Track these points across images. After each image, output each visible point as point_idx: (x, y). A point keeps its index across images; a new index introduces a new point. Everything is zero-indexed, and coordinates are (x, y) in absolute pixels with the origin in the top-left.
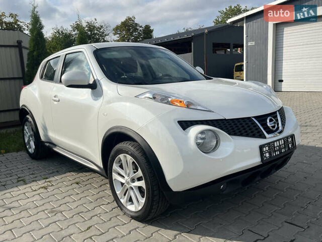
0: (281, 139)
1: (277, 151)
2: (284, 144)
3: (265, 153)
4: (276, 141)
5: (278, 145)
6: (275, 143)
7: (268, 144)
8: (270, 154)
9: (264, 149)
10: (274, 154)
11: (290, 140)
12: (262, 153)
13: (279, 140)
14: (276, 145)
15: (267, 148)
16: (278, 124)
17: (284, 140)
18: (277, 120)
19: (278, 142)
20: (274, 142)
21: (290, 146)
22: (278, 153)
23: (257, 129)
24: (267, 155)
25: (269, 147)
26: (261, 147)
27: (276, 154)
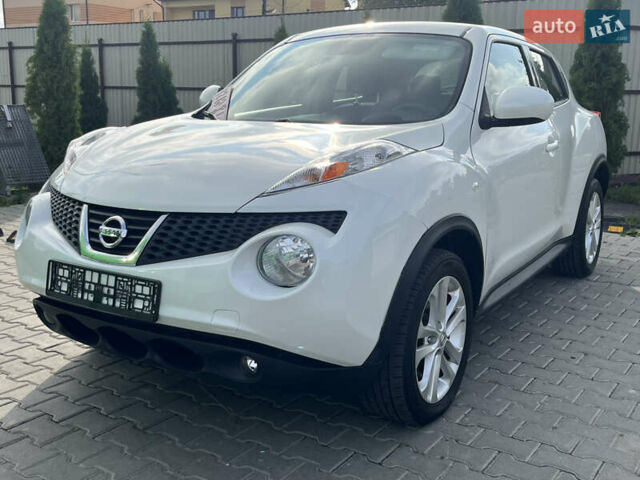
0: (109, 273)
1: (89, 292)
2: (115, 288)
3: (62, 282)
4: (93, 271)
5: (95, 280)
7: (70, 266)
8: (70, 288)
9: (61, 272)
10: (80, 296)
11: (142, 290)
12: (54, 280)
13: (100, 272)
14: (88, 278)
15: (66, 273)
17: (116, 280)
19: (96, 275)
20: (85, 269)
21: (139, 304)
22: (91, 298)
24: (65, 287)
25: (71, 273)
26: (55, 265)
27: (85, 297)
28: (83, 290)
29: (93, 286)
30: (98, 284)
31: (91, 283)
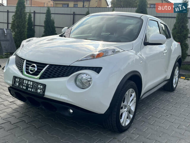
0: (31, 81)
1: (24, 86)
2: (32, 85)
3: (17, 82)
4: (26, 80)
6: (25, 81)
7: (20, 78)
8: (19, 84)
9: (17, 80)
10: (22, 87)
11: (40, 86)
12: (14, 82)
13: (28, 80)
14: (24, 82)
17: (33, 83)
20: (24, 79)
21: (39, 91)
22: (25, 88)
24: (17, 84)
25: (20, 80)
26: (15, 77)
27: (23, 88)
28: (23, 86)
29: (26, 85)
30: (27, 84)
31: (25, 83)
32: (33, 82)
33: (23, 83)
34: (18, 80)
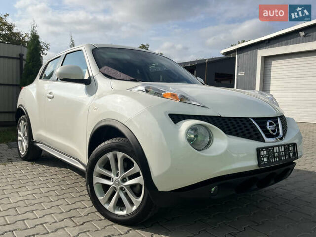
0: (281, 145)
1: (277, 157)
2: (285, 151)
3: (263, 157)
4: (276, 146)
6: (275, 148)
7: (267, 148)
8: (268, 159)
9: (262, 153)
10: (273, 161)
11: (291, 148)
13: (279, 146)
14: (275, 151)
16: (279, 130)
17: (285, 148)
18: (278, 126)
19: (278, 148)
20: (273, 147)
21: (291, 155)
23: (254, 131)
24: (265, 160)
25: (267, 151)
27: (276, 160)
28: (274, 157)
29: (277, 154)
30: (279, 152)
31: (277, 152)
32: (284, 145)
33: (274, 153)
34: (265, 152)
